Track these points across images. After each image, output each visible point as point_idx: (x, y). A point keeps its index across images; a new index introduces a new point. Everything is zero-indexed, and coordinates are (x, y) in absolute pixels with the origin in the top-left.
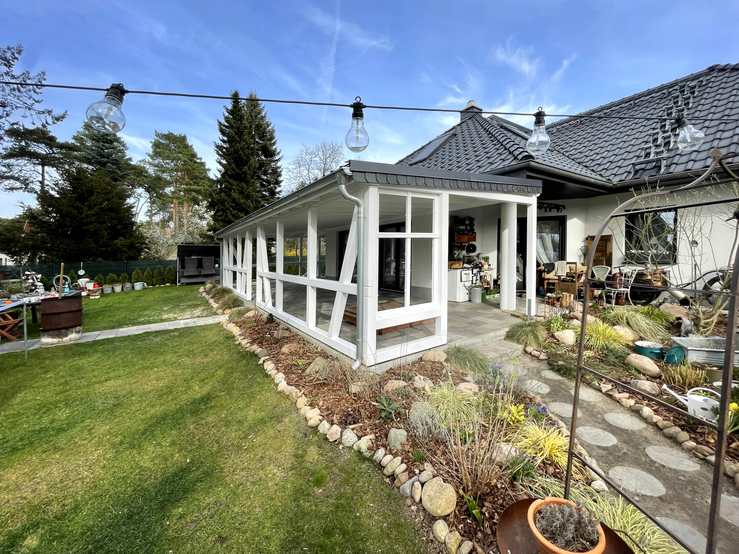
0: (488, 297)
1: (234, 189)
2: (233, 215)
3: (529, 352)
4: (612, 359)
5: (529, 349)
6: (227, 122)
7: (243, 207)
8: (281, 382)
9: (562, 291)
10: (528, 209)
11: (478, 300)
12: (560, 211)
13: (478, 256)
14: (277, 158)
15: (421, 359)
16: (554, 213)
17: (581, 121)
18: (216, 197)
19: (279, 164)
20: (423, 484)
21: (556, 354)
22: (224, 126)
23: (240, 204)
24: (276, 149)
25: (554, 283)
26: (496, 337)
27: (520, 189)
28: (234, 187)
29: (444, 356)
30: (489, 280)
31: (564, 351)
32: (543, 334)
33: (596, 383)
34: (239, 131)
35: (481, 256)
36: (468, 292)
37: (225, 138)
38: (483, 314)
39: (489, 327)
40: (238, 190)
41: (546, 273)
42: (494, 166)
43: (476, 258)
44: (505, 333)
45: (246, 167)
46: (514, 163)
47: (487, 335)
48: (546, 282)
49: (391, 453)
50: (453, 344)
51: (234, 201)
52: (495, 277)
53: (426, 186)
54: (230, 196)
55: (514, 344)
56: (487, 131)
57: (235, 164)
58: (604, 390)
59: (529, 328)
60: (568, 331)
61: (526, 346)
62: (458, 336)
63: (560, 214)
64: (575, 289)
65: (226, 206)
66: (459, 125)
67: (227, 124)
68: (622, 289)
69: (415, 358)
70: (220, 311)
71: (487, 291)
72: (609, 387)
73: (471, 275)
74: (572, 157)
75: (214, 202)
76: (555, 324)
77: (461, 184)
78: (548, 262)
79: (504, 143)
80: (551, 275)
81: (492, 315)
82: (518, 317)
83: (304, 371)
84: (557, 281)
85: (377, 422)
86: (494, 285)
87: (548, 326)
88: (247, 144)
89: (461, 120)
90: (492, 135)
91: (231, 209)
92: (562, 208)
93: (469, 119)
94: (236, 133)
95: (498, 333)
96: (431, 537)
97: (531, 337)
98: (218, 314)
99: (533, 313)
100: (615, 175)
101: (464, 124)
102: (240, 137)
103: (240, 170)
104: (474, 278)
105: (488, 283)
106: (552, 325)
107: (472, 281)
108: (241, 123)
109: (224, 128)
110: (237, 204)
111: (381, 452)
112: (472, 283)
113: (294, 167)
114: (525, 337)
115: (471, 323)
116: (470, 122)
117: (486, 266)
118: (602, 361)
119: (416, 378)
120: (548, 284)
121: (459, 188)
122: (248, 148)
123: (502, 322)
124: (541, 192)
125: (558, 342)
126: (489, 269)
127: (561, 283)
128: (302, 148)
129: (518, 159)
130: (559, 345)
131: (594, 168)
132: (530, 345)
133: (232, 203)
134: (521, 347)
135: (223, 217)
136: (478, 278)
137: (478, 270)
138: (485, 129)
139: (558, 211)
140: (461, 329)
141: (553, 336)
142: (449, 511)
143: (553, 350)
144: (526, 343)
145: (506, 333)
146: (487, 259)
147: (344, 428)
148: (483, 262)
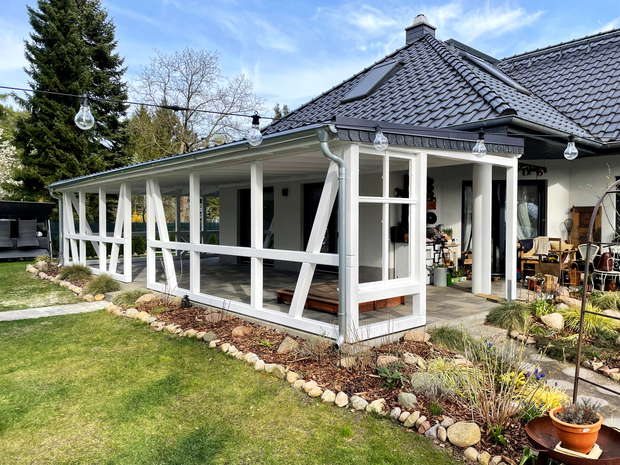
0: (453, 281)
1: (57, 116)
2: (57, 157)
3: (515, 336)
4: (603, 341)
5: (514, 333)
6: (43, 9)
7: (73, 146)
8: (256, 361)
9: (544, 273)
10: (508, 172)
11: (442, 282)
12: (540, 174)
13: (438, 228)
14: (118, 69)
15: (402, 340)
16: (533, 176)
17: (563, 55)
18: (28, 126)
19: (123, 79)
20: (446, 429)
21: (544, 338)
22: (38, 15)
23: (68, 140)
24: (116, 56)
25: (534, 264)
26: (476, 321)
27: (501, 148)
28: (58, 113)
29: (427, 337)
30: (452, 259)
31: (552, 334)
32: (527, 317)
33: (587, 362)
34: (62, 25)
35: (442, 228)
36: (429, 273)
37: (40, 36)
38: (453, 298)
39: (467, 310)
40: (64, 117)
41: (522, 252)
42: (467, 118)
43: (435, 231)
44: (485, 317)
45: (77, 83)
46: (492, 117)
47: (466, 318)
48: (522, 263)
49: (406, 410)
50: (432, 326)
51: (58, 134)
52: (459, 255)
53: (406, 145)
54: (51, 127)
55: (496, 328)
56: (449, 65)
57: (57, 76)
58: (595, 368)
59: (512, 311)
60: (555, 314)
61: (510, 331)
62: (435, 318)
63: (540, 178)
64: (558, 271)
65: (45, 142)
66: (405, 48)
67: (42, 13)
68: (613, 272)
69: (397, 337)
70: (89, 296)
71: (451, 273)
72: (601, 364)
73: (433, 252)
74: (554, 104)
75: (26, 135)
76: (541, 307)
77: (440, 143)
78: (524, 238)
79: (478, 87)
80: (529, 255)
81: (465, 299)
82: (496, 301)
83: (275, 351)
84: (537, 262)
85: (381, 390)
86: (459, 265)
87: (533, 311)
88: (76, 46)
89: (407, 41)
90: (458, 73)
91: (54, 147)
92: (542, 171)
93: (420, 40)
94: (59, 29)
95: (478, 316)
96: (465, 458)
97: (515, 321)
98: (86, 301)
99: (514, 297)
100: (605, 133)
101: (413, 48)
102: (64, 35)
103: (66, 86)
104: (437, 255)
105: (452, 264)
106: (537, 308)
107: (434, 259)
108: (66, 12)
109: (38, 19)
110: (63, 140)
111: (397, 410)
112: (434, 262)
113: (142, 84)
114: (509, 320)
115: (444, 307)
116: (421, 45)
117: (450, 242)
118: (593, 344)
119: (406, 355)
120: (526, 265)
121: (438, 148)
122: (78, 53)
123: (478, 306)
124: (523, 153)
125: (546, 327)
126: (454, 246)
127: (543, 265)
128: (155, 55)
129: (497, 112)
130: (547, 329)
131: (581, 122)
132: (515, 329)
133: (55, 137)
134: (505, 332)
135: (40, 159)
136: (441, 256)
137: (440, 245)
138: (445, 62)
139: (538, 174)
140: (434, 313)
141: (539, 320)
142: (476, 441)
143: (541, 334)
144: (511, 327)
145: (487, 317)
146: (449, 232)
147: (350, 396)
148: (445, 235)
